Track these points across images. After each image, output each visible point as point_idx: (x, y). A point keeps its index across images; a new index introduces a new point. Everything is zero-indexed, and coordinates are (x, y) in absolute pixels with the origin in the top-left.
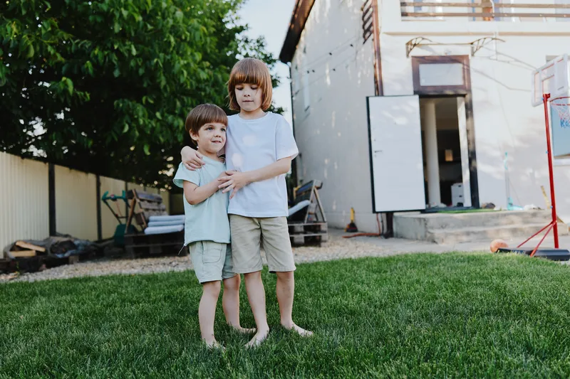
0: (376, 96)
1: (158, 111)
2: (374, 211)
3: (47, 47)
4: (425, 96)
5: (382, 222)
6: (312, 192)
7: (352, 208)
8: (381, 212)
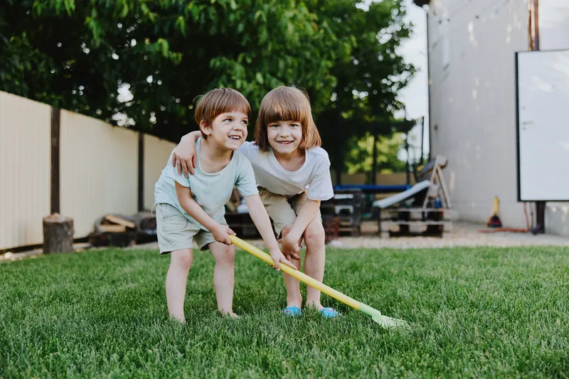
0: (529, 51)
1: (260, 71)
2: (519, 199)
3: (140, 5)
5: (532, 214)
6: (434, 172)
7: (496, 197)
8: (531, 201)
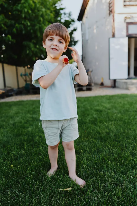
2: (109, 79)
4: (130, 37)
5: (113, 83)
7: (102, 78)
8: (112, 80)
